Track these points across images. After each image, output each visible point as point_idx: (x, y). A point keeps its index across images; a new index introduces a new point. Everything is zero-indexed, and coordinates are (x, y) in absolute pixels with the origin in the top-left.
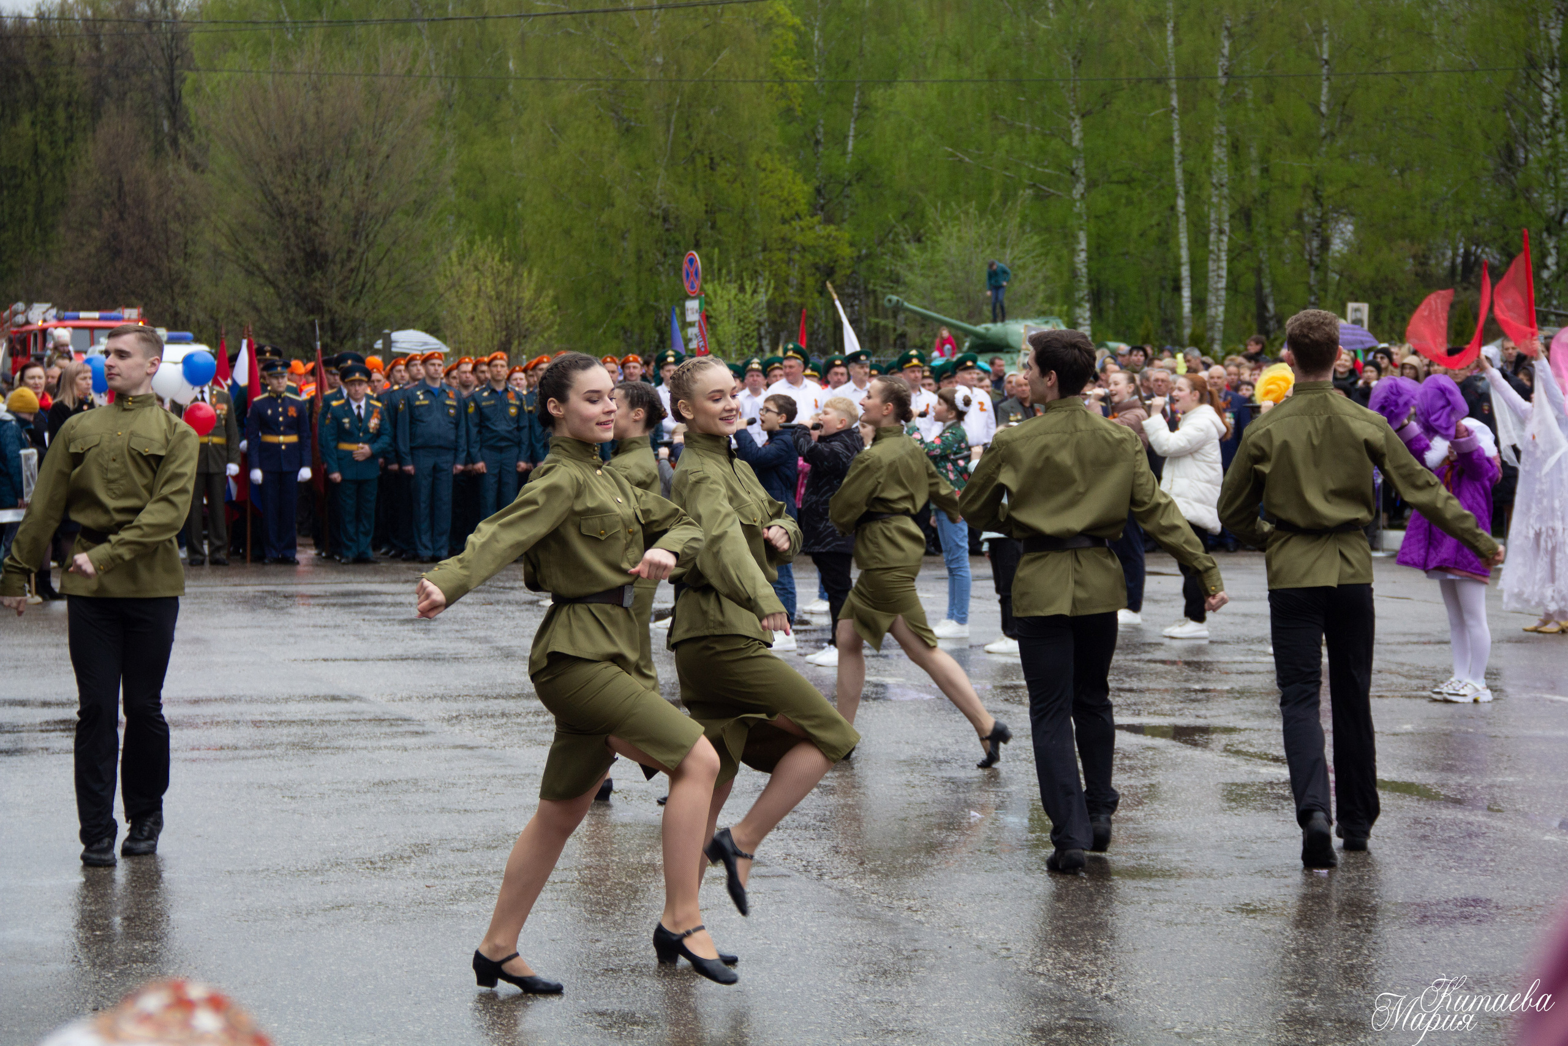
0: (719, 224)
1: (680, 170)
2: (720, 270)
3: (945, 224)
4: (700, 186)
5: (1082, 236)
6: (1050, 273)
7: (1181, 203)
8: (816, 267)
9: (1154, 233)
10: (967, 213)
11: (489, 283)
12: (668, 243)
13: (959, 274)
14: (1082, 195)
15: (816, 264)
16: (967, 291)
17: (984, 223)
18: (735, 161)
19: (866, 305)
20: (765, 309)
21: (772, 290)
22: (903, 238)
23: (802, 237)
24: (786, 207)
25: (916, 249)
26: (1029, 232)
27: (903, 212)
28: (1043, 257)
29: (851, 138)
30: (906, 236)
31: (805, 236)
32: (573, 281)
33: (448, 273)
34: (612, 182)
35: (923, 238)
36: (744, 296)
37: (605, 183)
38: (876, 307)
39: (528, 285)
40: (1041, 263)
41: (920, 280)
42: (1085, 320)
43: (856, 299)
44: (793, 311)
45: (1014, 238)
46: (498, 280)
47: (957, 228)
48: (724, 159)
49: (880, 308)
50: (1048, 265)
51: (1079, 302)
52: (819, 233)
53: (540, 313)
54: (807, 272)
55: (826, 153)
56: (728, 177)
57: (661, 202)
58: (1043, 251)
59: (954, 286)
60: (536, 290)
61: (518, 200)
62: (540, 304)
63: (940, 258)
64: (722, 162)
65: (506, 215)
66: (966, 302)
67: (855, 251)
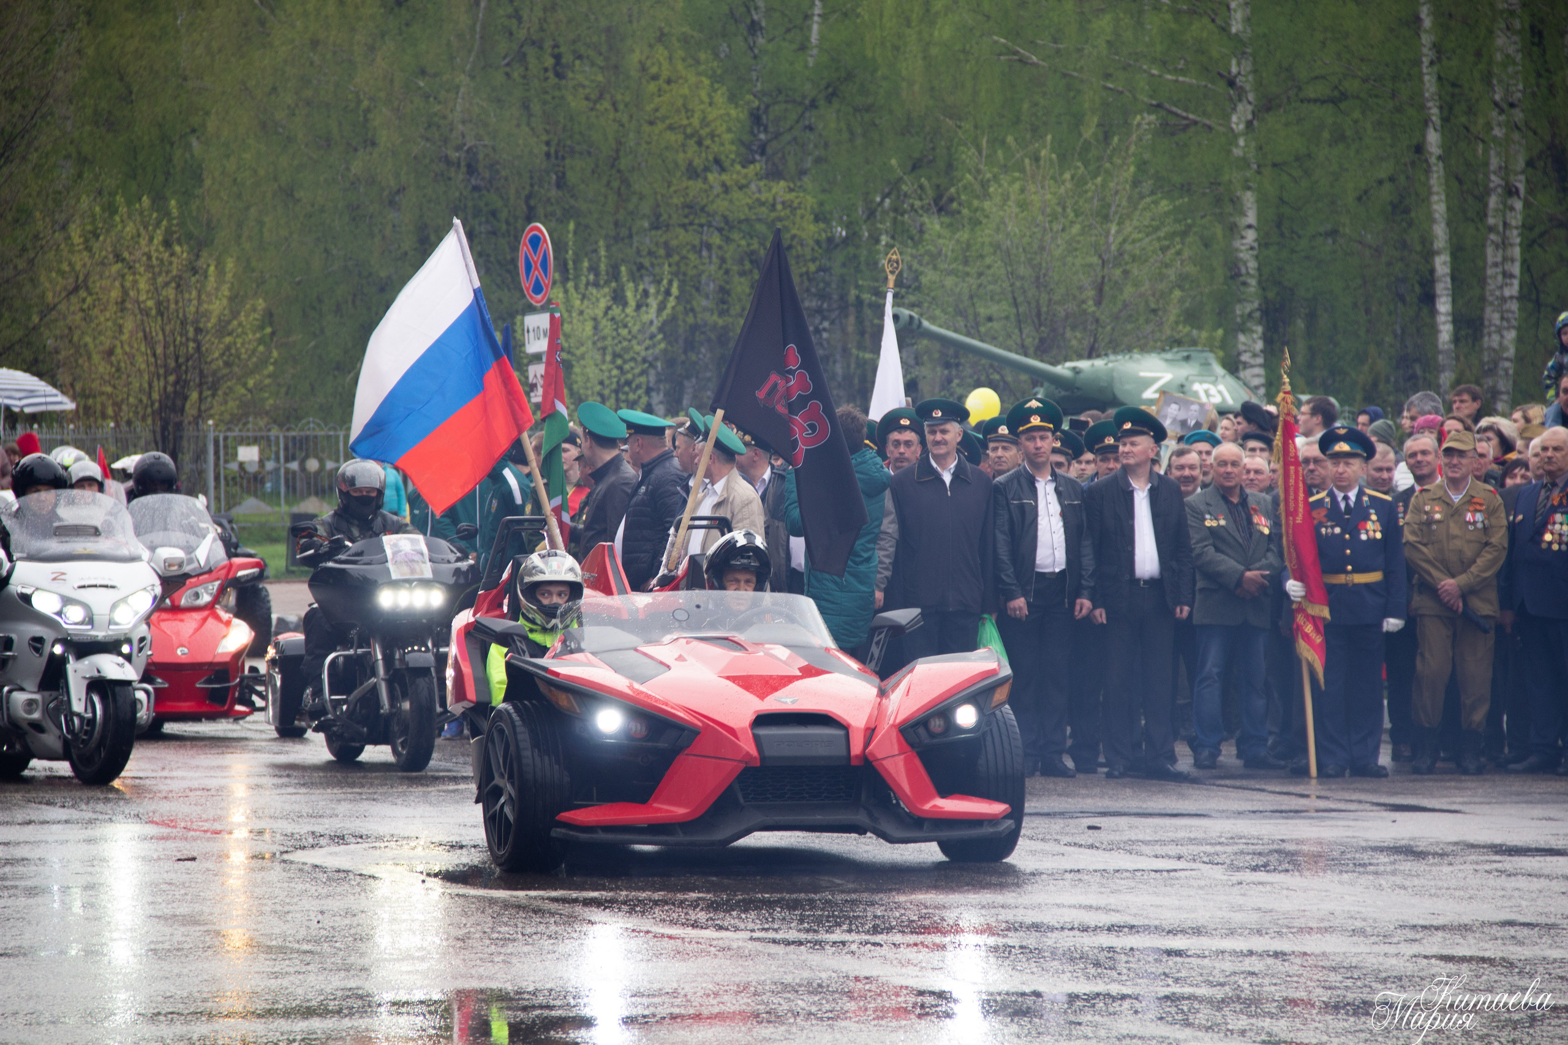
0: (572, 178)
1: (499, 78)
2: (577, 261)
3: (995, 177)
4: (536, 108)
5: (1249, 199)
6: (1191, 269)
7: (1433, 138)
8: (752, 257)
9: (1386, 194)
10: (1037, 159)
11: (143, 285)
12: (477, 213)
13: (1023, 271)
14: (1249, 124)
15: (753, 253)
16: (1038, 301)
17: (1067, 176)
18: (600, 61)
19: (843, 330)
20: (660, 336)
21: (672, 302)
22: (918, 203)
23: (726, 203)
24: (696, 148)
25: (942, 224)
26: (1153, 193)
27: (916, 155)
28: (1178, 239)
29: (816, 18)
30: (921, 199)
31: (731, 201)
32: (299, 283)
33: (65, 267)
34: (371, 99)
35: (955, 205)
36: (623, 311)
37: (359, 102)
38: (862, 333)
39: (217, 289)
40: (1173, 251)
41: (949, 282)
42: (1255, 355)
43: (824, 318)
44: (709, 340)
45: (1124, 203)
46: (160, 280)
47: (1017, 186)
48: (580, 57)
49: (867, 336)
50: (1186, 254)
51: (1244, 323)
52: (757, 195)
53: (239, 341)
54: (735, 268)
55: (770, 47)
56: (587, 91)
57: (463, 136)
58: (1178, 227)
59: (1013, 292)
60: (231, 299)
61: (194, 131)
62: (240, 324)
63: (987, 240)
64: (577, 62)
65: (170, 160)
66: (1035, 319)
67: (824, 230)
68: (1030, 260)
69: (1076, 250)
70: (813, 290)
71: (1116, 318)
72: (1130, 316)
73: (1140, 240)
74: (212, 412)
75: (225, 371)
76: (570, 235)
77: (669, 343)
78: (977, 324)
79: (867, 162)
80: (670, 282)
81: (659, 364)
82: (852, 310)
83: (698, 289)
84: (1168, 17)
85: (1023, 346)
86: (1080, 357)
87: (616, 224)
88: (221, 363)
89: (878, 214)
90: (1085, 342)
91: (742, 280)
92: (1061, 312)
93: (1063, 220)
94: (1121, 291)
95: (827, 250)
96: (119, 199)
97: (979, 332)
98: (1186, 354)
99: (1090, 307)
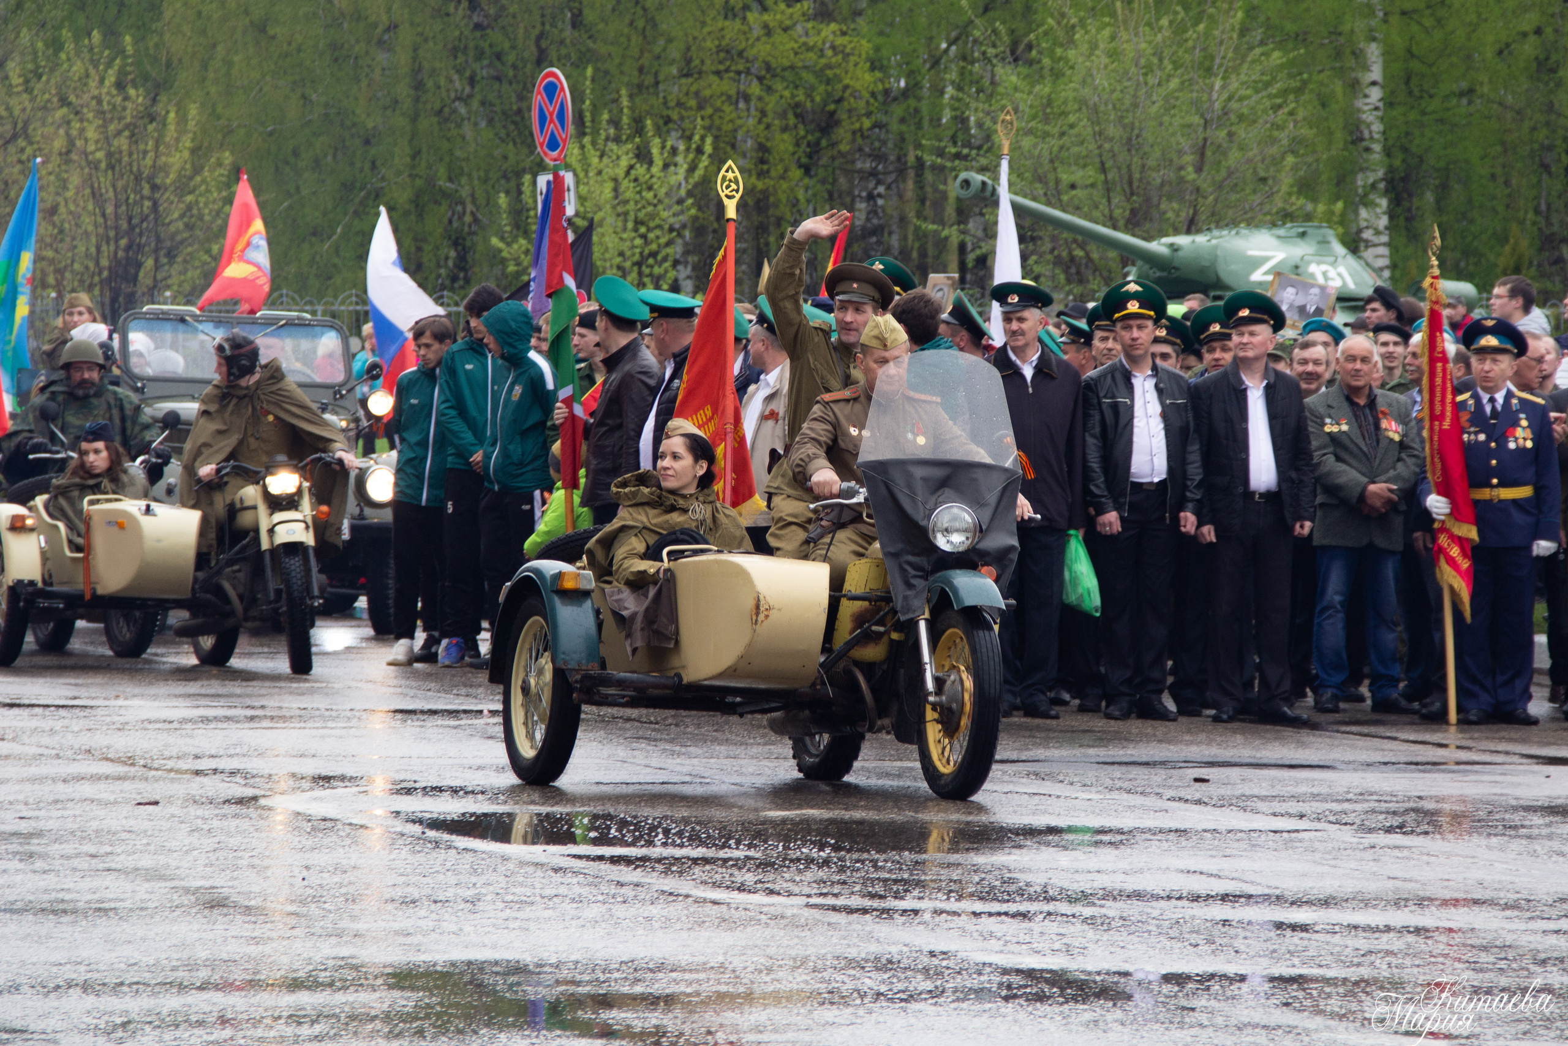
0: (590, 15)
2: (595, 110)
3: (1082, 22)
5: (1373, 52)
6: (1305, 132)
8: (797, 110)
9: (1530, 48)
10: (1128, 1)
11: (91, 134)
12: (480, 55)
13: (1113, 131)
15: (797, 105)
16: (1129, 167)
17: (1164, 22)
19: (900, 196)
20: (690, 202)
21: (704, 162)
22: (991, 51)
23: (768, 47)
25: (1018, 75)
26: (1262, 43)
28: (1292, 97)
30: (994, 46)
32: (271, 134)
35: (1034, 53)
36: (648, 169)
38: (922, 200)
39: (177, 140)
40: (1286, 110)
42: (1378, 233)
43: (879, 182)
45: (1230, 55)
46: (112, 128)
47: (1107, 32)
49: (928, 203)
50: (1301, 113)
51: (1366, 195)
52: (803, 39)
53: (202, 200)
54: (777, 122)
58: (1294, 84)
59: (1100, 156)
60: (194, 151)
62: (204, 181)
63: (1071, 95)
66: (1126, 187)
67: (881, 80)
68: (1121, 119)
69: (1174, 107)
70: (867, 150)
71: (1220, 187)
72: (1236, 185)
73: (1248, 97)
74: (169, 282)
75: (185, 235)
76: (588, 83)
77: (700, 209)
78: (1059, 193)
80: (703, 138)
81: (687, 234)
82: (911, 173)
83: (734, 147)
85: (1111, 218)
86: (1177, 232)
87: (641, 70)
88: (180, 225)
89: (943, 62)
90: (1183, 214)
91: (786, 136)
92: (1156, 178)
93: (1159, 73)
94: (1225, 154)
95: (884, 103)
96: (65, 33)
97: (1060, 200)
98: (1301, 230)
99: (1190, 174)
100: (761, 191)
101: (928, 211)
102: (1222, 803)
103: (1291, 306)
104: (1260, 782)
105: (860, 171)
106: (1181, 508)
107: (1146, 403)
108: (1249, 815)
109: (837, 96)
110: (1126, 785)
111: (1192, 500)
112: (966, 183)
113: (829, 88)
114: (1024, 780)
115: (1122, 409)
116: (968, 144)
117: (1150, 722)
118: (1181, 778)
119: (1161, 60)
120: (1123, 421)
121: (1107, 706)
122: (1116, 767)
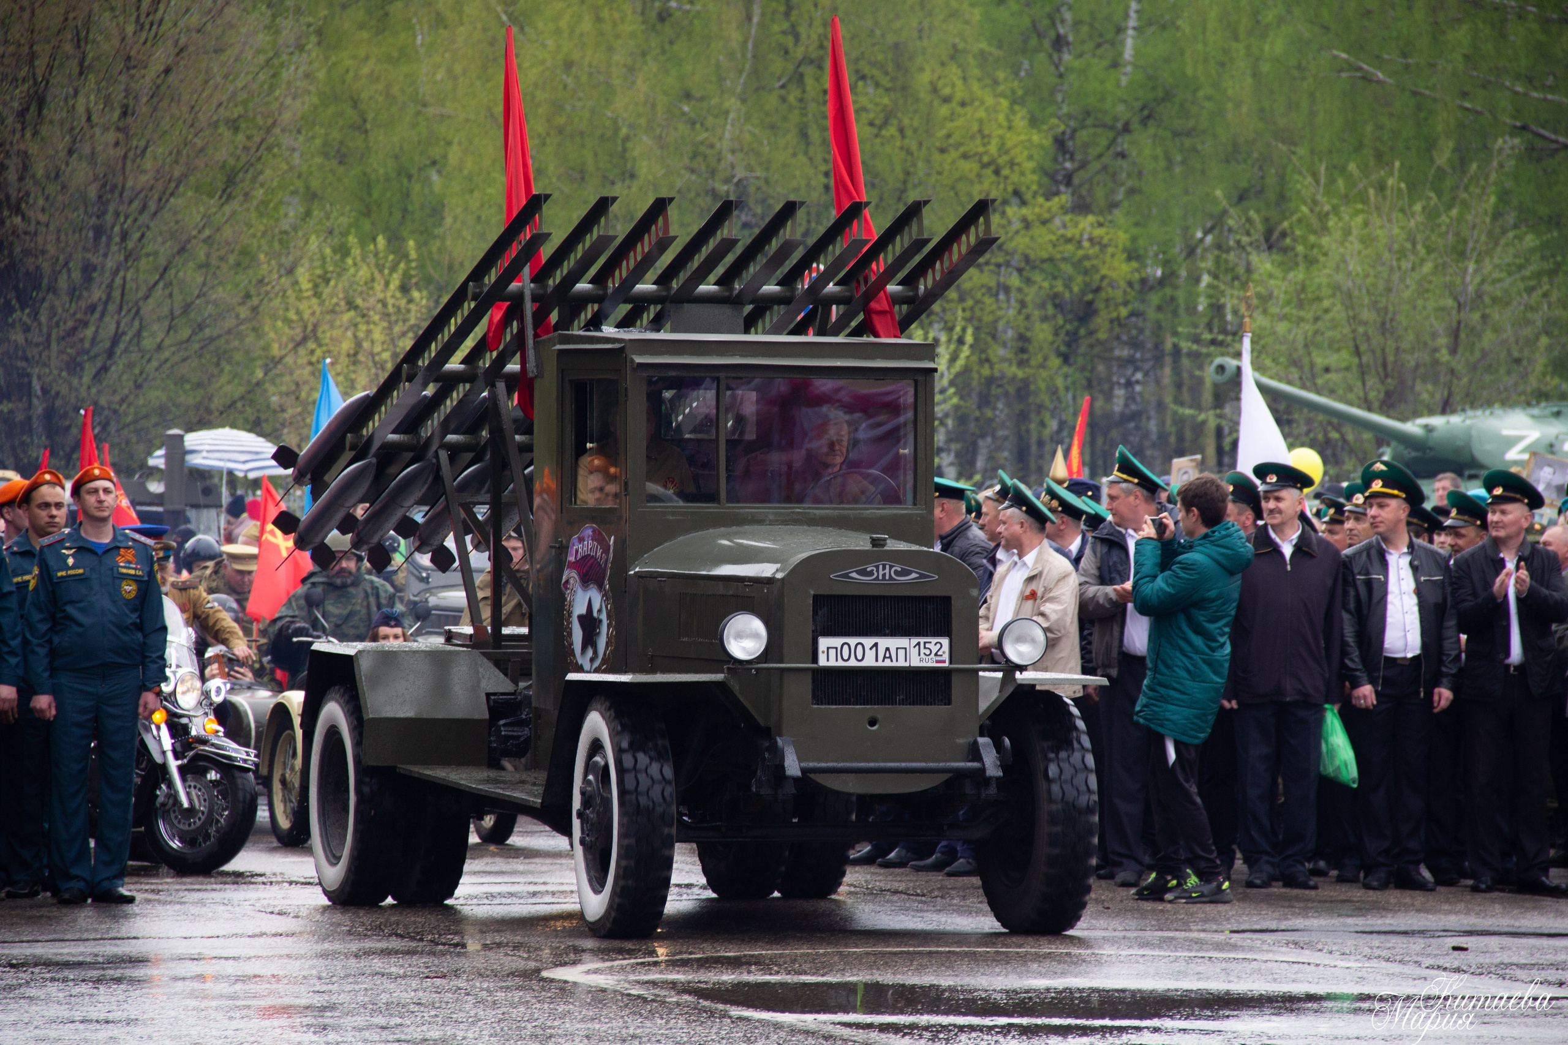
1: (772, 101)
3: (1335, 209)
6: (1560, 313)
8: (1056, 300)
10: (1381, 187)
11: (378, 335)
13: (1367, 315)
15: (1056, 296)
16: (1383, 350)
17: (1418, 207)
18: (885, 82)
19: (1158, 382)
20: (952, 390)
21: (966, 351)
22: (1245, 240)
23: (1027, 240)
24: (993, 178)
25: (1273, 263)
26: (1516, 226)
27: (1244, 184)
28: (1545, 279)
29: (1130, 32)
30: (1248, 234)
31: (1032, 238)
33: (292, 315)
34: (631, 126)
35: (1288, 241)
37: (616, 130)
38: (1179, 386)
40: (1540, 292)
41: (1281, 328)
43: (1137, 369)
44: (1006, 394)
45: (1483, 238)
46: (397, 329)
47: (1360, 219)
48: (863, 78)
49: (1185, 389)
50: (1555, 295)
52: (1061, 232)
54: (1036, 313)
55: (1077, 64)
56: (872, 115)
57: (733, 167)
58: (1546, 266)
59: (1355, 339)
61: (434, 163)
63: (1324, 281)
64: (860, 83)
65: (408, 195)
66: (1381, 370)
67: (1137, 270)
68: (1375, 303)
69: (1427, 291)
70: (1124, 338)
71: (1474, 368)
72: (1490, 366)
73: (1500, 280)
77: (962, 398)
78: (1314, 376)
79: (1186, 192)
80: (964, 330)
81: (950, 422)
82: (1168, 360)
83: (994, 337)
84: (1534, 26)
85: (1366, 400)
86: (1431, 412)
89: (1199, 251)
90: (1438, 396)
91: (1045, 326)
92: (1411, 360)
93: (1412, 257)
94: (1479, 336)
95: (1141, 292)
96: (352, 239)
97: (1315, 384)
98: (1555, 409)
99: (1444, 356)
100: (1022, 380)
101: (1186, 396)
102: (1480, 972)
103: (1548, 486)
104: (1519, 951)
105: (1118, 359)
106: (1437, 683)
107: (1399, 580)
108: (1507, 983)
109: (1095, 285)
110: (1385, 953)
111: (1448, 675)
112: (1221, 368)
113: (1087, 279)
114: (1284, 949)
115: (1375, 586)
116: (1224, 331)
117: (1409, 892)
118: (1440, 947)
119: (1414, 244)
120: (1376, 596)
121: (1365, 877)
122: (1375, 936)
